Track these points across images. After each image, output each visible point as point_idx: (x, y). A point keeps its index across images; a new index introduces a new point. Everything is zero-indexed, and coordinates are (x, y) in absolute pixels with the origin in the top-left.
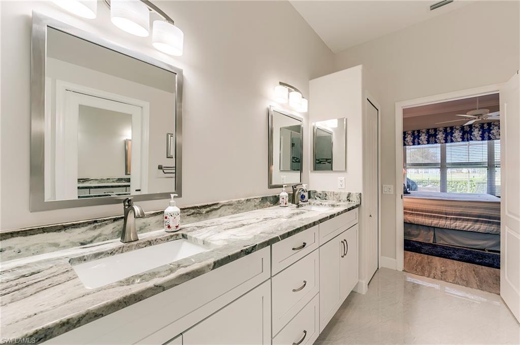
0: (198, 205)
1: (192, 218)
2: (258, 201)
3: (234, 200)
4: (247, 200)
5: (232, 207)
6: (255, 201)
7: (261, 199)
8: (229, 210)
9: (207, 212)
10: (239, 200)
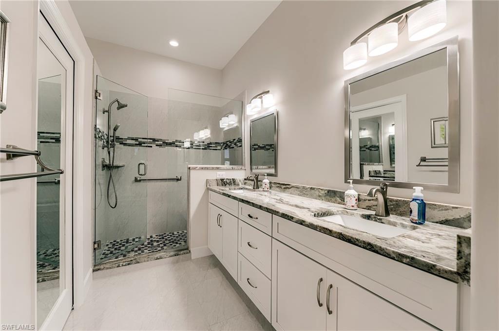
0: (281, 183)
1: (278, 189)
2: (323, 192)
3: (300, 185)
4: (311, 188)
5: (299, 190)
6: (319, 191)
7: (326, 192)
8: (296, 192)
9: (284, 188)
10: (304, 186)
